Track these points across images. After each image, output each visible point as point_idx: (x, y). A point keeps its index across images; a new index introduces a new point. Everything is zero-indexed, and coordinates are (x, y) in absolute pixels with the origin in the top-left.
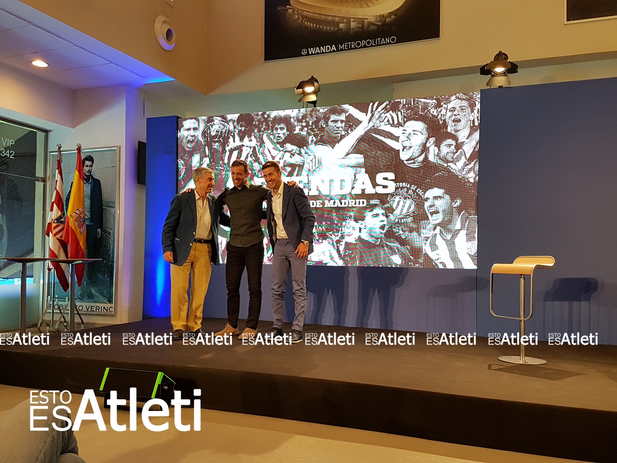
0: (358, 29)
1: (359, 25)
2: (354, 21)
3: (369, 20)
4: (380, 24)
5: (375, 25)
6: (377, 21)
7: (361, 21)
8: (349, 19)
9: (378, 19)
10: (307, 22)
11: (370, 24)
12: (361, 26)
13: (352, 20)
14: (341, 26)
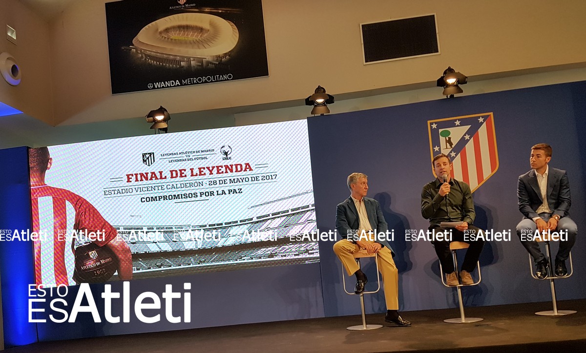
0: (199, 68)
1: (198, 64)
2: (194, 60)
3: (207, 59)
4: (218, 63)
5: (213, 64)
6: (214, 61)
7: (200, 60)
8: (189, 58)
9: (215, 59)
10: (151, 60)
11: (208, 63)
12: (200, 64)
13: (191, 59)
14: (182, 64)
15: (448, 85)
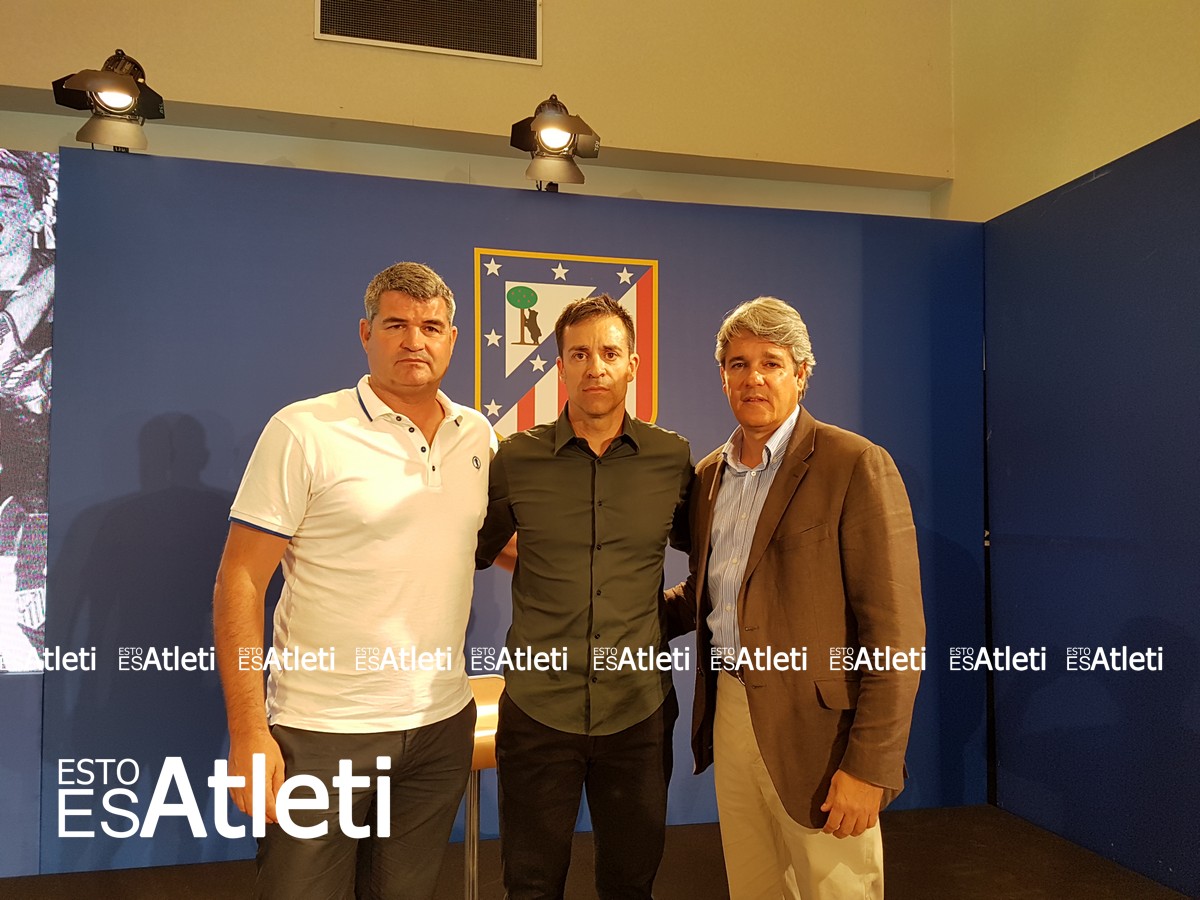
15: (542, 150)
